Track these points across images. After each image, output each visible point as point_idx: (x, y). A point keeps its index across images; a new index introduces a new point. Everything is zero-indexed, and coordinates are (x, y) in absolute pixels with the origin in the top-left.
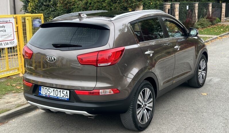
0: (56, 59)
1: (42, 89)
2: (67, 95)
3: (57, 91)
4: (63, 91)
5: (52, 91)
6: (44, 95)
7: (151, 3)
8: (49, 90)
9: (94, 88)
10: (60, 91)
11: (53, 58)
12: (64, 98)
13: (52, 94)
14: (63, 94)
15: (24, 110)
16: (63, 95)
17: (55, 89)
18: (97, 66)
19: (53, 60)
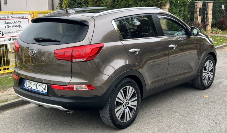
0: (36, 53)
1: (26, 82)
3: (37, 85)
5: (33, 84)
7: (179, 2)
9: (69, 83)
10: (40, 84)
11: (34, 52)
13: (33, 88)
15: (21, 102)
16: (42, 89)
17: (36, 83)
18: (72, 62)
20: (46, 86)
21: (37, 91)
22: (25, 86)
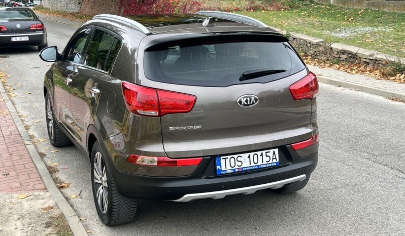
2: (274, 157)
3: (256, 156)
4: (266, 153)
5: (244, 159)
6: (229, 172)
8: (239, 159)
11: (253, 98)
12: (271, 163)
14: (268, 157)
17: (252, 154)
19: (253, 102)
20: (276, 151)
21: (256, 167)
22: (221, 170)
